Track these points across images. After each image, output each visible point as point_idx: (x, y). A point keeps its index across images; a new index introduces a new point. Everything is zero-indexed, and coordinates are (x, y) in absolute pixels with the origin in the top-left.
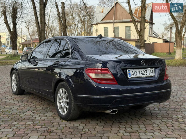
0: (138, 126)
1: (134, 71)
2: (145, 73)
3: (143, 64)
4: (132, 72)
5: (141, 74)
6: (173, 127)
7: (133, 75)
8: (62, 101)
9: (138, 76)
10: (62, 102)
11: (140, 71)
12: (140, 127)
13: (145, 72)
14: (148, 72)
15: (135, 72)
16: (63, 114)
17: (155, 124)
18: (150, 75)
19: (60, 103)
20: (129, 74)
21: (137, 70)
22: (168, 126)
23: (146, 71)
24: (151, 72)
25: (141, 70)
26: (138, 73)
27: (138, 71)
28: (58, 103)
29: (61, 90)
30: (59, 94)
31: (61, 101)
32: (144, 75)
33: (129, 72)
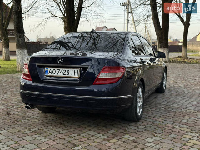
1: (52, 69)
2: (66, 73)
4: (51, 70)
5: (61, 73)
7: (50, 73)
9: (56, 75)
11: (59, 70)
13: (67, 71)
14: (70, 72)
15: (54, 70)
18: (73, 76)
20: (47, 71)
21: (56, 69)
23: (69, 70)
24: (75, 73)
25: (61, 69)
26: (57, 71)
27: (58, 70)
32: (64, 74)
33: (47, 70)
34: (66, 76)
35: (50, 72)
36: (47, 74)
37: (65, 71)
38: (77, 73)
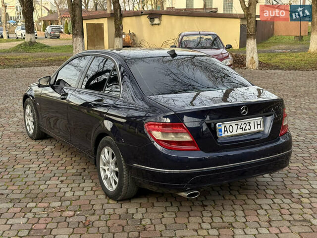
0: (233, 213)
1: (228, 125)
2: (248, 127)
3: (245, 112)
4: (225, 126)
5: (240, 129)
6: (291, 215)
7: (226, 132)
8: (108, 167)
9: (234, 133)
10: (108, 169)
11: (238, 125)
12: (236, 215)
13: (248, 124)
14: (252, 125)
15: (231, 127)
16: (110, 189)
17: (262, 209)
18: (256, 130)
19: (105, 170)
20: (220, 130)
21: (233, 124)
22: (282, 214)
23: (250, 123)
24: (258, 125)
25: (240, 123)
26: (235, 127)
27: (236, 125)
28: (101, 171)
29: (106, 150)
30: (102, 156)
31: (106, 168)
32: (245, 130)
33: (220, 128)
34: (248, 131)
35: (226, 130)
36: (222, 135)
37: (245, 125)
38: (260, 124)
